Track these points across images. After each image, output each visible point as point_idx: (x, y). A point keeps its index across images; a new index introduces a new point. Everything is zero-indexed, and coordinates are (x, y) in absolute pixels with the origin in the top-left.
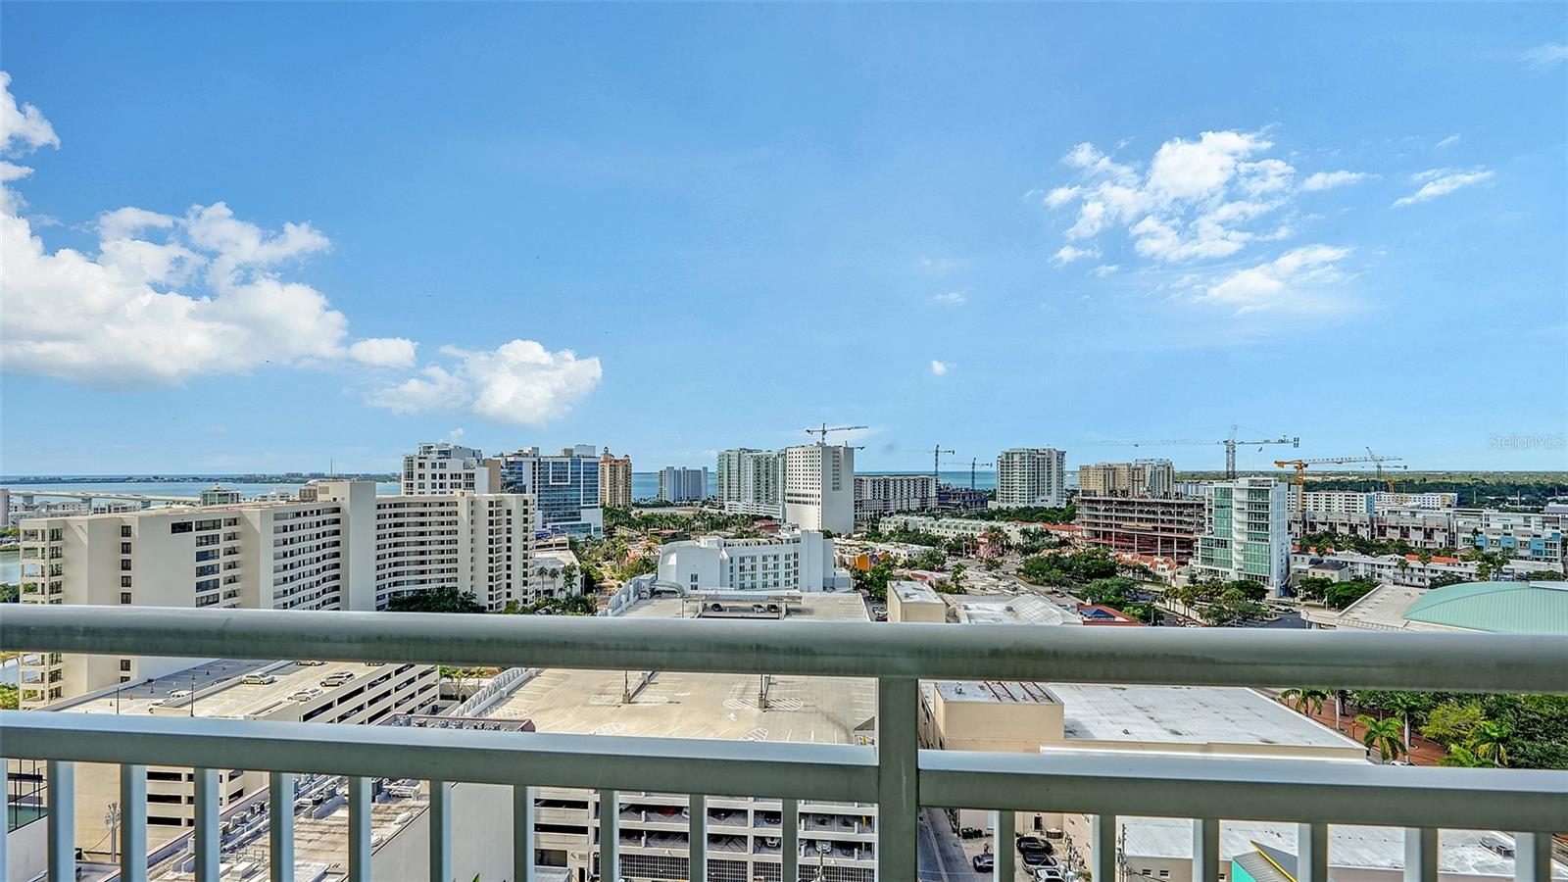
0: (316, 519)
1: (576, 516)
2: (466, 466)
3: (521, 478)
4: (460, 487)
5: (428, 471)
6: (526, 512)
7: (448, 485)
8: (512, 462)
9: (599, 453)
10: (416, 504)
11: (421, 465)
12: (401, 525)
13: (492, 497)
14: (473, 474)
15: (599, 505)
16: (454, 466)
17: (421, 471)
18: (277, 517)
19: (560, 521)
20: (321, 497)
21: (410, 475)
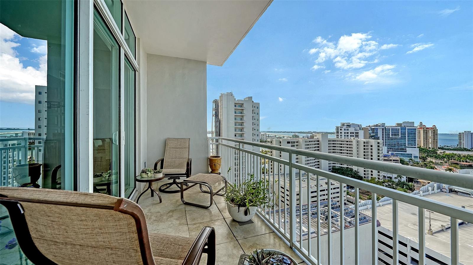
0: (314, 143)
1: (404, 150)
2: (355, 130)
3: (377, 134)
4: (353, 136)
5: (343, 131)
6: (379, 146)
7: (350, 136)
8: (373, 129)
9: (417, 124)
10: (339, 141)
11: (341, 129)
12: (335, 147)
13: (365, 140)
14: (358, 133)
15: (417, 146)
16: (351, 130)
17: (341, 131)
18: (306, 142)
19: (395, 151)
20: (315, 137)
21: (338, 132)
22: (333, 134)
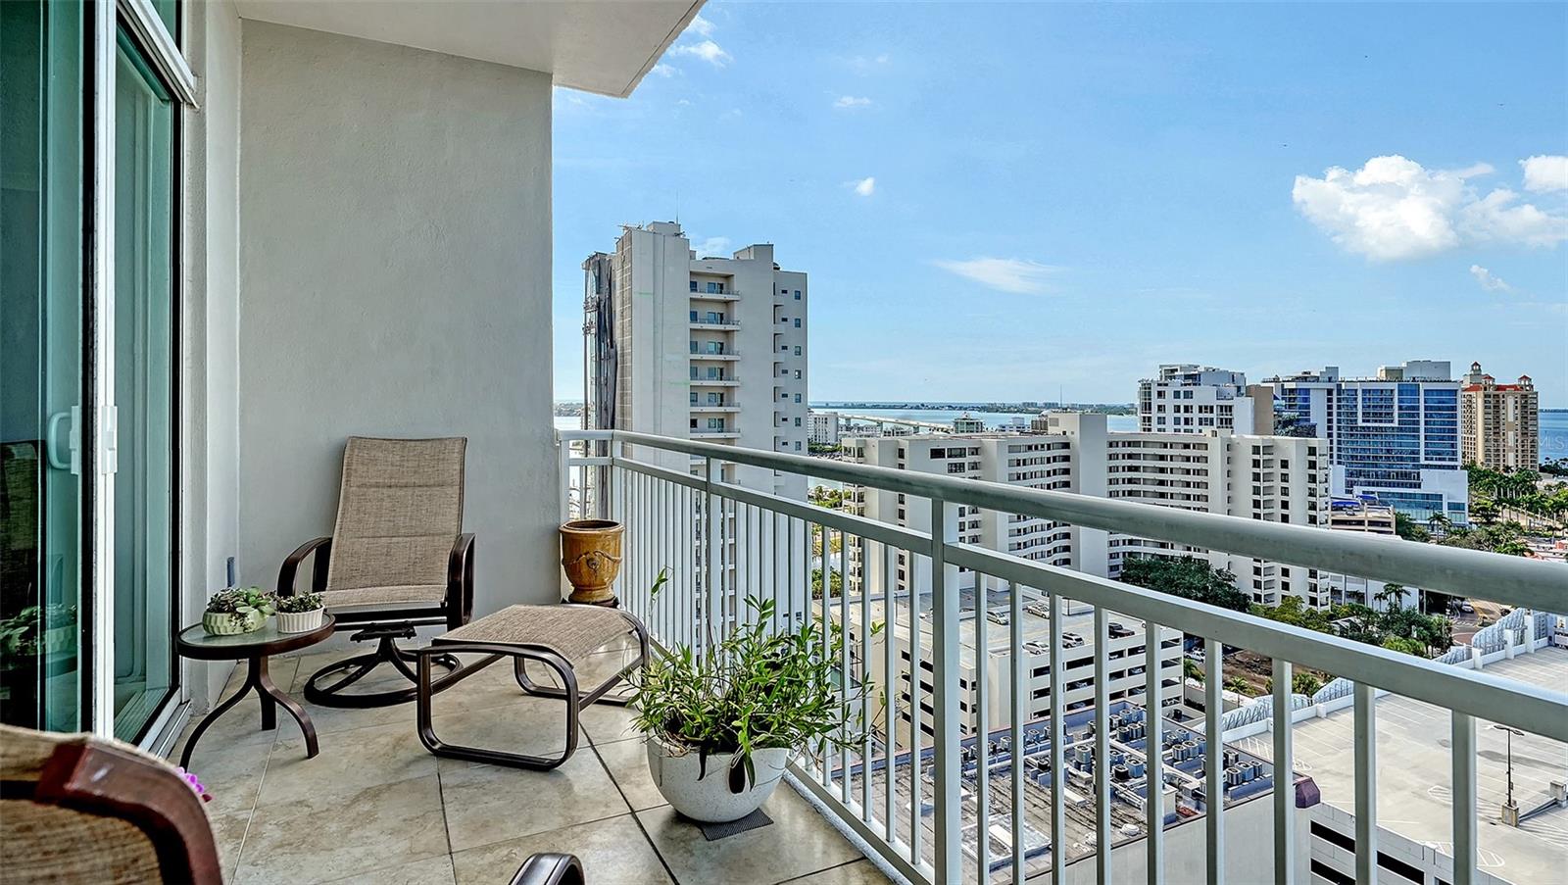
0: (1047, 454)
1: (1411, 479)
2: (1220, 395)
3: (1307, 414)
4: (1212, 424)
5: (1169, 402)
6: (1312, 465)
7: (1196, 421)
8: (1292, 391)
9: (1460, 374)
10: (1154, 444)
11: (1160, 394)
12: (1136, 469)
13: (1258, 440)
14: (1231, 407)
15: (1459, 463)
16: (1204, 395)
17: (1161, 402)
18: (1012, 449)
19: (1378, 485)
20: (1051, 430)
21: (1147, 407)
22: (1128, 413)
